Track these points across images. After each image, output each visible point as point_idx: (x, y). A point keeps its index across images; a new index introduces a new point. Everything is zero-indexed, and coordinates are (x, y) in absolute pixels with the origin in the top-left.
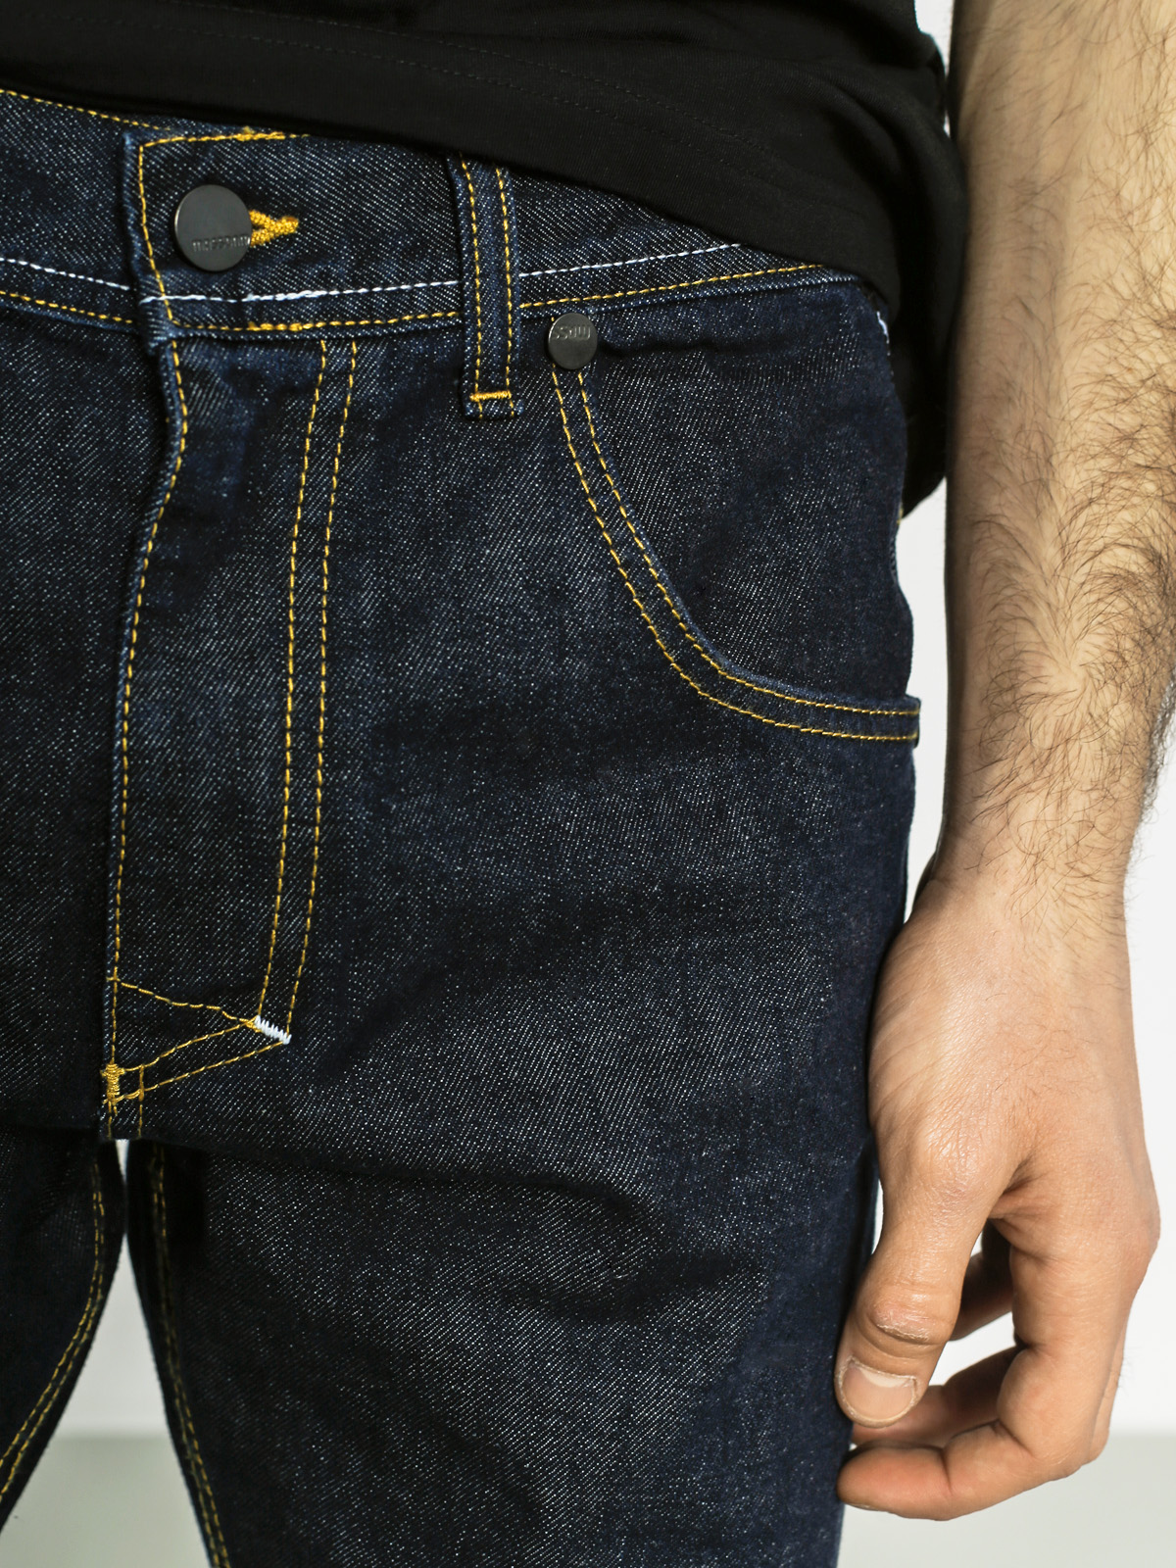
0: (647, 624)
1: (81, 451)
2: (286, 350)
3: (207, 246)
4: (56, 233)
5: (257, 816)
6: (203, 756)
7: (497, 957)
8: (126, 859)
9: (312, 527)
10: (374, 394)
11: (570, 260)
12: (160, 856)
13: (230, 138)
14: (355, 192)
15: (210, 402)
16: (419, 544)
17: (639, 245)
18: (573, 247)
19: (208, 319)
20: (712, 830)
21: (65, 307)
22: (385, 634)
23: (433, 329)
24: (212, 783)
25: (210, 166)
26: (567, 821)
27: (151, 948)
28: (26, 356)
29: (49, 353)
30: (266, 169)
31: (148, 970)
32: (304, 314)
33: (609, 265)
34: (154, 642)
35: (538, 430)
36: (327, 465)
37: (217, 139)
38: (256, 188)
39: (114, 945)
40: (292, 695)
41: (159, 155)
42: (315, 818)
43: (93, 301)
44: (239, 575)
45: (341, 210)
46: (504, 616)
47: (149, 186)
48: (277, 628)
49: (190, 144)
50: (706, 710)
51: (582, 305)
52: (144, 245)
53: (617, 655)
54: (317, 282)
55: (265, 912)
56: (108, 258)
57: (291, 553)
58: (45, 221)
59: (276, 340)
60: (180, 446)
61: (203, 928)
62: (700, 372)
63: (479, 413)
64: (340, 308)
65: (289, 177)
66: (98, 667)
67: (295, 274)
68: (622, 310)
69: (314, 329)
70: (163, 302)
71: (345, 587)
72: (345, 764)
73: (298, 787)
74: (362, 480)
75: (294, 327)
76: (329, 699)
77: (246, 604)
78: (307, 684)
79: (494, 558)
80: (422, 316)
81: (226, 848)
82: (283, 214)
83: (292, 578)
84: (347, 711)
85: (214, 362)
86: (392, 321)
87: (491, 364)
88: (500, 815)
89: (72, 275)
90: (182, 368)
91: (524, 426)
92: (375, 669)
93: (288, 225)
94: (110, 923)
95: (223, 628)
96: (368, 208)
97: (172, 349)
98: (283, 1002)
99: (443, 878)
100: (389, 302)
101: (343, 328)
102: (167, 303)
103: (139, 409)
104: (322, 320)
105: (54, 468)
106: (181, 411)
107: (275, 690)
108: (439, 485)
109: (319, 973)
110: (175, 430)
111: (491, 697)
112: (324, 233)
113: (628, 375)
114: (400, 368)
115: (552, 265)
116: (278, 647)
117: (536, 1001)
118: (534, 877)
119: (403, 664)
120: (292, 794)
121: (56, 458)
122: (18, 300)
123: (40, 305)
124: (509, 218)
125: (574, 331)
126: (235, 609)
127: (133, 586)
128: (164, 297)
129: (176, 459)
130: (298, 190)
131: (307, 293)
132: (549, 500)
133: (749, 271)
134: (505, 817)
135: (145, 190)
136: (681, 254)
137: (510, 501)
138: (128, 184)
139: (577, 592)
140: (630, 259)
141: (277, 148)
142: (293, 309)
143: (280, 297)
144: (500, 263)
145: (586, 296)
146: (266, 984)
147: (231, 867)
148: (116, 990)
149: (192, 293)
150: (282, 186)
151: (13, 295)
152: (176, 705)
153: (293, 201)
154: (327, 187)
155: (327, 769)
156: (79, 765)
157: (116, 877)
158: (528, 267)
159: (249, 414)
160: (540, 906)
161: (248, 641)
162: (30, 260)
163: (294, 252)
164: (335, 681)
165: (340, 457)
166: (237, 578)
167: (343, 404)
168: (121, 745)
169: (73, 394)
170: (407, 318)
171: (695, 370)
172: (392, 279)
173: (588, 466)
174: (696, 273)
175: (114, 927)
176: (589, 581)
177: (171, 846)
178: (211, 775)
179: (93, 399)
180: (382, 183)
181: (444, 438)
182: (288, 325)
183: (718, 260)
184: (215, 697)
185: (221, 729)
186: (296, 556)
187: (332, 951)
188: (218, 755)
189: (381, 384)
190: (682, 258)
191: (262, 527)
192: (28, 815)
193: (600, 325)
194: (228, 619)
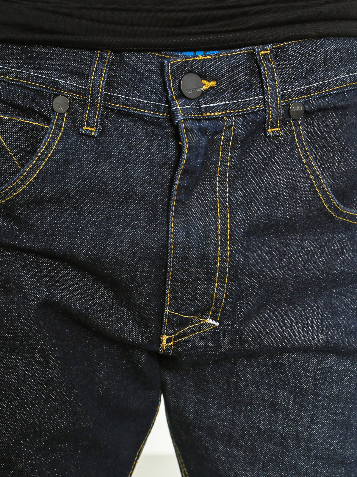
0: (320, 196)
1: (155, 153)
2: (214, 121)
3: (191, 91)
4: (146, 90)
5: (210, 260)
6: (195, 243)
7: (279, 299)
8: (172, 275)
9: (223, 173)
10: (239, 132)
11: (295, 86)
12: (182, 273)
13: (195, 59)
14: (232, 72)
15: (194, 138)
16: (254, 175)
17: (314, 80)
18: (295, 83)
19: (192, 113)
20: (340, 256)
21: (149, 112)
22: (246, 204)
23: (256, 111)
24: (197, 251)
25: (190, 67)
26: (299, 256)
27: (178, 301)
28: (138, 127)
29: (145, 125)
30: (206, 67)
31: (177, 307)
32: (219, 110)
33: (306, 87)
34: (179, 210)
35: (288, 139)
36: (227, 154)
37: (191, 59)
38: (203, 73)
39: (168, 300)
40: (220, 224)
41: (175, 66)
42: (227, 260)
43: (158, 110)
44: (202, 188)
45: (228, 78)
46: (279, 196)
47: (172, 75)
48: (214, 204)
49: (183, 61)
50: (335, 220)
51: (299, 100)
52: (172, 92)
53: (311, 206)
54: (222, 100)
55: (212, 288)
56: (162, 97)
57: (217, 181)
58: (143, 86)
59: (211, 118)
60: (186, 151)
61: (194, 294)
62: (333, 117)
63: (271, 135)
64: (229, 107)
65: (212, 69)
66: (162, 219)
67: (216, 98)
68: (310, 100)
69: (222, 114)
70: (178, 109)
71: (233, 189)
72: (235, 244)
73: (222, 251)
74: (237, 158)
75: (216, 114)
76: (230, 225)
77: (204, 197)
78: (224, 220)
79: (277, 179)
80: (253, 107)
81: (201, 270)
82: (211, 80)
83: (218, 188)
84: (236, 228)
85: (195, 126)
86: (244, 110)
87: (274, 120)
88: (280, 256)
89: (152, 102)
90: (185, 128)
91: (284, 138)
92: (243, 215)
93: (213, 84)
94: (166, 294)
95: (198, 205)
96: (236, 76)
97: (182, 122)
98: (217, 314)
99: (264, 276)
100: (243, 104)
101: (230, 113)
102: (180, 109)
103: (172, 141)
104: (224, 111)
105: (148, 159)
106: (186, 141)
107: (215, 223)
108: (259, 157)
109: (228, 305)
110: (184, 147)
111: (276, 221)
112: (223, 85)
113: (312, 119)
114: (247, 124)
115: (289, 88)
116: (215, 210)
117: (291, 312)
118: (290, 274)
119: (252, 213)
120: (220, 253)
121: (148, 156)
122: (136, 110)
123: (142, 112)
124: (277, 76)
125: (296, 108)
126: (201, 198)
127: (173, 194)
128: (179, 107)
129: (185, 155)
130: (216, 73)
131: (219, 103)
132: (292, 161)
133: (345, 85)
134: (282, 256)
135: (171, 76)
136: (326, 81)
137: (281, 161)
138: (166, 75)
139: (300, 189)
140: (312, 84)
141: (209, 61)
142: (215, 108)
143: (212, 105)
144: (275, 90)
145: (300, 97)
146: (212, 309)
147: (202, 276)
148: (168, 314)
149: (187, 106)
150: (211, 72)
151: (134, 109)
152: (186, 229)
153: (214, 76)
154: (224, 71)
155: (230, 245)
156: (157, 248)
157: (169, 280)
158: (283, 90)
159: (205, 140)
160: (292, 282)
161: (206, 208)
162: (139, 98)
163: (215, 91)
164: (232, 219)
165: (230, 151)
166: (201, 189)
167: (231, 136)
168: (171, 241)
169: (153, 137)
170: (249, 108)
171: (332, 116)
172: (244, 97)
173: (302, 150)
174: (331, 87)
175: (168, 295)
176: (304, 185)
177: (185, 270)
178: (197, 249)
179: (158, 139)
180: (240, 69)
181: (260, 143)
182: (214, 113)
183: (336, 82)
184: (197, 226)
185: (200, 235)
186: (218, 182)
187: (232, 299)
188: (199, 243)
189: (241, 129)
190: (326, 82)
191: (208, 173)
192: (142, 263)
193: (304, 105)
194: (200, 202)
